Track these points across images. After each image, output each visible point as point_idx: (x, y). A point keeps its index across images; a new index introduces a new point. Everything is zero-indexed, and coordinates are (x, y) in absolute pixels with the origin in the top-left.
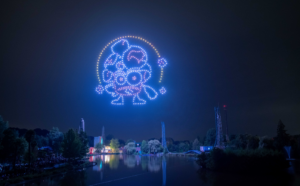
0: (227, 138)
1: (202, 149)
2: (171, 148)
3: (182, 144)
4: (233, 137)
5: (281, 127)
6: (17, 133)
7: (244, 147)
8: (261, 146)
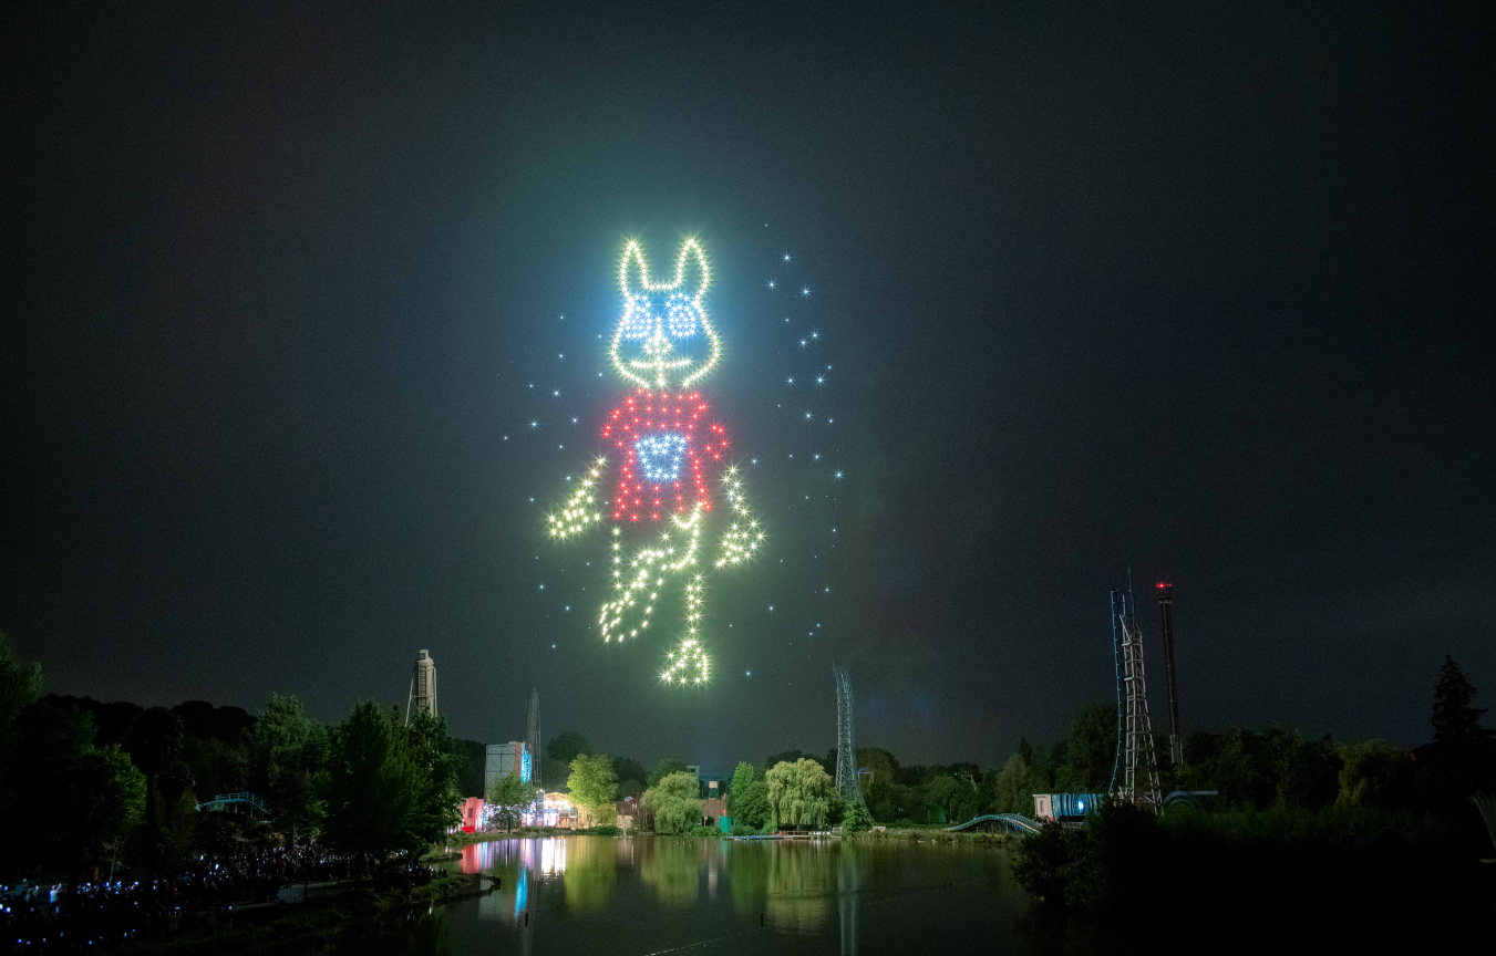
0: (1176, 753)
1: (1046, 806)
2: (883, 806)
3: (942, 784)
4: (1202, 747)
5: (1454, 692)
6: (87, 723)
7: (1263, 796)
8: (1349, 794)
